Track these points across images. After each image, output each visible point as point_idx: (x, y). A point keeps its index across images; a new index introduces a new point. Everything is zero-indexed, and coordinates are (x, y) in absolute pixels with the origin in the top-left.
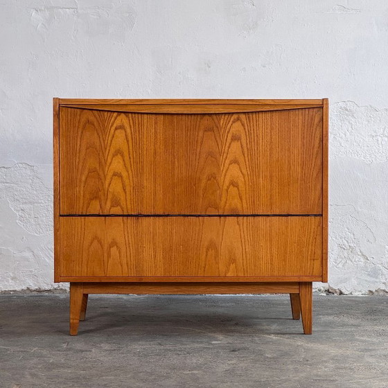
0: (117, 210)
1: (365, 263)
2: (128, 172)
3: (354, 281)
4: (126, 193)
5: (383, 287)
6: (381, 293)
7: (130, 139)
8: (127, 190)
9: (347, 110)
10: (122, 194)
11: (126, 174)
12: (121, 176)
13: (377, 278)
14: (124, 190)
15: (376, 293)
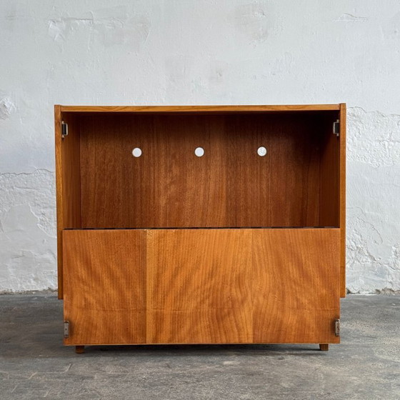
1: (373, 263)
3: (362, 281)
5: (389, 286)
6: (388, 292)
9: (354, 116)
13: (384, 278)
15: (383, 292)
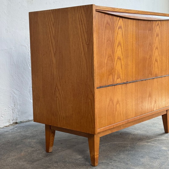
0: (119, 81)
2: (123, 56)
4: (122, 69)
7: (124, 35)
8: (123, 68)
10: (121, 70)
11: (122, 57)
12: (120, 59)
14: (122, 68)
